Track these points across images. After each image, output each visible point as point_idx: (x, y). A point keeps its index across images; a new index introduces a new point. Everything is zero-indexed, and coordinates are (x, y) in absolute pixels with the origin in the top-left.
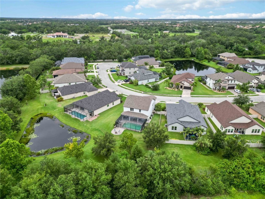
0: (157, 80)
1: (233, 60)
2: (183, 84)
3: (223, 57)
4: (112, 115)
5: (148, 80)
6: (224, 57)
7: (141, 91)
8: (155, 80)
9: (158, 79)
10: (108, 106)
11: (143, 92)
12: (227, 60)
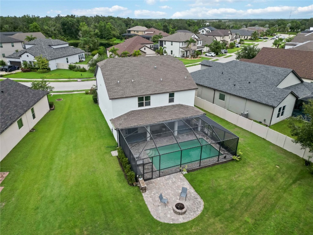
0: (81, 59)
1: (153, 33)
2: (144, 54)
3: (136, 32)
4: (62, 148)
5: (67, 59)
6: (138, 31)
7: (69, 78)
8: (79, 59)
9: (83, 58)
10: (21, 125)
11: (79, 80)
12: (144, 34)
